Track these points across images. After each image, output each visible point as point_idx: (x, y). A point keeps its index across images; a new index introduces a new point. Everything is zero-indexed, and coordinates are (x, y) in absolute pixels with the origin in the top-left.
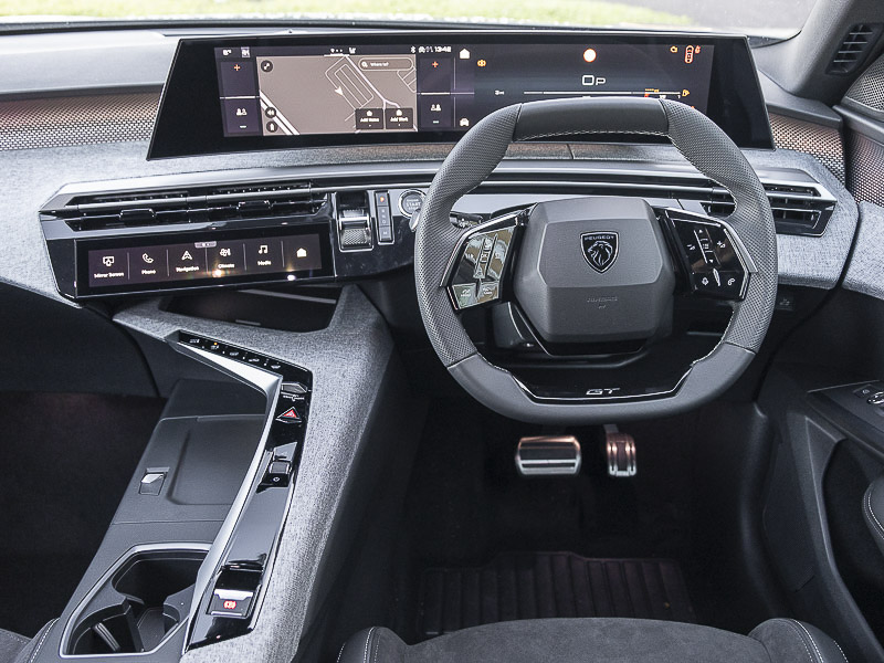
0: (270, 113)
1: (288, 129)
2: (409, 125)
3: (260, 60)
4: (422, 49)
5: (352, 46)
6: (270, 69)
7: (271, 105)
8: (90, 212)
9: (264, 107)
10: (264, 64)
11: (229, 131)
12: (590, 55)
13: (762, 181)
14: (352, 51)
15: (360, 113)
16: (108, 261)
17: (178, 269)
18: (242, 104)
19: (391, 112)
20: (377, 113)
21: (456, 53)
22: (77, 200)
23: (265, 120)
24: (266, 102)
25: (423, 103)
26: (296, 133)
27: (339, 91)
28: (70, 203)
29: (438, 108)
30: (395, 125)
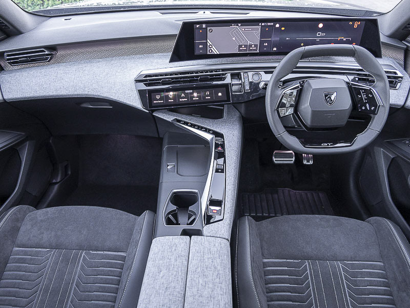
0: (210, 46)
1: (216, 52)
2: (256, 50)
3: (208, 28)
4: (263, 24)
5: (240, 23)
6: (211, 31)
7: (211, 44)
8: (150, 80)
9: (208, 44)
10: (210, 30)
11: (197, 53)
12: (321, 25)
13: (385, 70)
14: (240, 25)
15: (240, 46)
16: (158, 97)
17: (181, 100)
18: (201, 44)
19: (251, 46)
20: (246, 46)
21: (274, 25)
22: (146, 76)
23: (208, 49)
24: (209, 42)
25: (262, 42)
26: (218, 53)
27: (234, 39)
28: (144, 77)
29: (266, 44)
30: (251, 50)
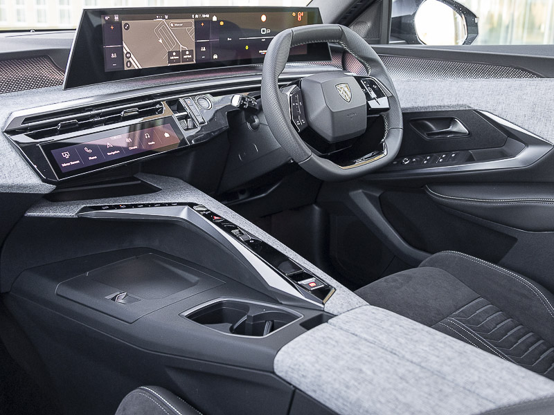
0: (128, 55)
1: (136, 65)
2: (191, 60)
3: (123, 22)
4: (197, 16)
5: (166, 14)
6: (128, 28)
7: (129, 51)
9: (125, 52)
10: (125, 25)
11: (108, 69)
12: (264, 18)
14: (166, 17)
15: (170, 54)
16: (66, 155)
17: (109, 154)
18: (114, 51)
19: (184, 52)
20: (178, 53)
21: (211, 17)
22: (28, 119)
23: (126, 60)
24: (126, 49)
25: (198, 46)
26: (140, 68)
27: (161, 41)
28: (23, 123)
29: (204, 50)
30: (185, 60)
